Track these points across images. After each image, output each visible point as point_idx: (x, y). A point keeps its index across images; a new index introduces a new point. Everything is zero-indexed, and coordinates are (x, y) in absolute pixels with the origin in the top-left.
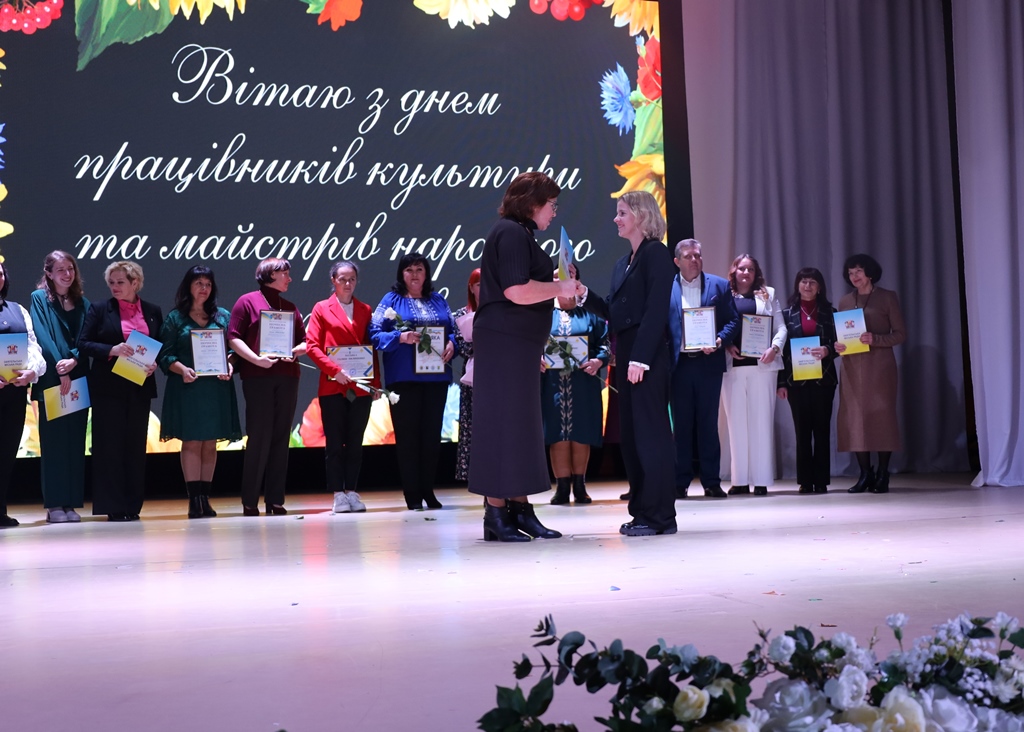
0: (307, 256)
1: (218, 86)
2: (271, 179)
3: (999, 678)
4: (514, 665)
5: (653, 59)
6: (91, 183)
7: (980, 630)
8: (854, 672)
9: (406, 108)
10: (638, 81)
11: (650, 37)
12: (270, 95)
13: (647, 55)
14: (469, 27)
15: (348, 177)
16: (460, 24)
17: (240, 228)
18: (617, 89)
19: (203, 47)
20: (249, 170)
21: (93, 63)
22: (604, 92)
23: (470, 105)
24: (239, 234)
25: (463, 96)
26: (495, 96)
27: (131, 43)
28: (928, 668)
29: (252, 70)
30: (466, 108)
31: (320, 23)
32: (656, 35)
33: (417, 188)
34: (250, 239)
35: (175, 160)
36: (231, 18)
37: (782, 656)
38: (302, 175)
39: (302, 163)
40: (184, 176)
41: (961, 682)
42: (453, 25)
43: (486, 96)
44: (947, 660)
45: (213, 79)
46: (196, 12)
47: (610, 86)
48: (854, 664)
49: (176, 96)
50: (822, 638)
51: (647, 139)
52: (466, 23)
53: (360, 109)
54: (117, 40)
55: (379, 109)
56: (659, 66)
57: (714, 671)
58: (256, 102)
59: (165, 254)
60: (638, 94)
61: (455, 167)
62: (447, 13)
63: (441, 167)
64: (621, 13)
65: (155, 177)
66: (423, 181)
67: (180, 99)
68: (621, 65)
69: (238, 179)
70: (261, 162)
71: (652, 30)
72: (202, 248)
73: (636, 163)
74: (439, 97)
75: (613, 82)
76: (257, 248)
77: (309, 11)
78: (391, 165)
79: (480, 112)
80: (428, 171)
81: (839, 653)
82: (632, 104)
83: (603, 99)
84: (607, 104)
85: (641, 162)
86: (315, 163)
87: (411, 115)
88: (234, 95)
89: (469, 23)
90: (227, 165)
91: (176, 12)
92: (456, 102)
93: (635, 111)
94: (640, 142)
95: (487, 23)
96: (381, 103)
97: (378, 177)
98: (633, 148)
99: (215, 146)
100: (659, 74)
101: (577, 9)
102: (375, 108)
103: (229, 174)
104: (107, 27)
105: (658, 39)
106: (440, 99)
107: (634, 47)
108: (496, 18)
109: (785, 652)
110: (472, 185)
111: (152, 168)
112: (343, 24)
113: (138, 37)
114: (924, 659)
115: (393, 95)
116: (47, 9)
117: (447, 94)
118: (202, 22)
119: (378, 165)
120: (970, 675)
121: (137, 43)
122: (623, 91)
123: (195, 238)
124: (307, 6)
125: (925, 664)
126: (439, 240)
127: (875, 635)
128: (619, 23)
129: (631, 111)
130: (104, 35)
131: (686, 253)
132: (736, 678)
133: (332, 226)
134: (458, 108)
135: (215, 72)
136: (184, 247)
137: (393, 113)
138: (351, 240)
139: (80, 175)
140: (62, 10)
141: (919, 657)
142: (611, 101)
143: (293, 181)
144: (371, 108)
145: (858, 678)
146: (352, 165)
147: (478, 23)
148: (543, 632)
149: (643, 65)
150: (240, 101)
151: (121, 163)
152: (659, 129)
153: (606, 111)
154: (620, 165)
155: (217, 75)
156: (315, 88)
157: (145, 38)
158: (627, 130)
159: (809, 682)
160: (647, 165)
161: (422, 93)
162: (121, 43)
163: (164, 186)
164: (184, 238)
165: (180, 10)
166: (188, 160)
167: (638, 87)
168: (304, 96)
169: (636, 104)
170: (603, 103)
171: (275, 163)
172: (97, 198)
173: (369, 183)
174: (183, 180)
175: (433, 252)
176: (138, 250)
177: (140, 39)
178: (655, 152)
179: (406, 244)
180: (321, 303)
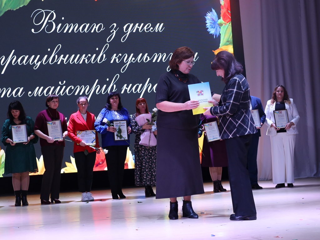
0: (87, 93)
1: (50, 25)
2: (72, 62)
5: (227, 6)
9: (126, 31)
10: (221, 15)
12: (70, 28)
13: (224, 5)
15: (103, 60)
17: (60, 83)
18: (212, 19)
19: (43, 10)
20: (63, 59)
22: (207, 21)
23: (152, 28)
24: (60, 85)
26: (162, 24)
27: (15, 10)
29: (63, 18)
30: (150, 30)
33: (131, 63)
34: (64, 87)
35: (33, 57)
38: (84, 60)
39: (84, 55)
40: (37, 62)
43: (158, 24)
45: (48, 23)
47: (209, 18)
49: (33, 30)
51: (225, 40)
53: (107, 32)
54: (9, 9)
55: (115, 32)
56: (229, 9)
58: (65, 32)
59: (30, 94)
60: (221, 21)
61: (146, 54)
63: (141, 55)
65: (25, 63)
66: (134, 61)
67: (34, 31)
68: (214, 9)
69: (59, 63)
70: (68, 56)
72: (45, 91)
73: (221, 49)
74: (139, 26)
75: (211, 16)
76: (67, 91)
78: (120, 55)
79: (156, 31)
80: (136, 56)
82: (219, 25)
83: (206, 23)
84: (208, 25)
85: (223, 48)
86: (90, 55)
87: (128, 34)
88: (56, 29)
90: (54, 57)
92: (146, 28)
93: (220, 28)
94: (223, 41)
96: (115, 29)
97: (115, 59)
98: (220, 43)
99: (49, 50)
100: (230, 12)
102: (113, 32)
103: (55, 61)
104: (5, 4)
106: (139, 27)
107: (219, 1)
110: (154, 61)
111: (25, 60)
113: (17, 7)
115: (120, 26)
117: (142, 24)
118: (43, 0)
119: (115, 55)
121: (17, 10)
122: (215, 20)
123: (42, 88)
126: (141, 85)
129: (218, 28)
130: (4, 7)
133: (97, 80)
134: (147, 30)
136: (38, 91)
137: (120, 33)
138: (105, 86)
142: (210, 24)
143: (81, 63)
144: (111, 31)
146: (104, 55)
149: (223, 9)
150: (59, 31)
151: (12, 59)
152: (230, 35)
153: (208, 28)
154: (214, 50)
155: (49, 21)
156: (88, 24)
157: (20, 8)
158: (217, 36)
161: (132, 24)
162: (11, 10)
163: (29, 67)
164: (38, 88)
166: (38, 56)
167: (221, 17)
168: (84, 28)
169: (221, 25)
170: (207, 25)
171: (73, 56)
172: (3, 73)
173: (112, 62)
174: (37, 64)
175: (138, 90)
176: (19, 94)
177: (18, 8)
178: (229, 44)
179: (127, 87)
180: (74, 114)
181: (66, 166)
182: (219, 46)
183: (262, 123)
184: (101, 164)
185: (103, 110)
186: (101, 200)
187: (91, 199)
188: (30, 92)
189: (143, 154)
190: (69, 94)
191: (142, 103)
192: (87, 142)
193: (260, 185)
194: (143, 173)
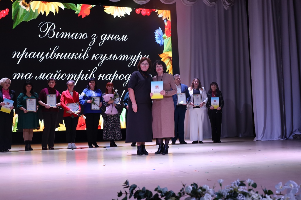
0: (75, 79)
1: (51, 33)
2: (65, 58)
3: (248, 196)
4: (117, 193)
5: (169, 26)
6: (16, 59)
7: (242, 184)
8: (208, 195)
9: (102, 39)
11: (168, 20)
12: (65, 35)
13: (167, 25)
14: (119, 17)
15: (86, 58)
16: (117, 16)
17: (57, 71)
18: (159, 34)
19: (47, 22)
20: (60, 56)
21: (17, 27)
22: (156, 35)
23: (119, 38)
24: (57, 73)
25: (118, 36)
26: (126, 36)
27: (27, 21)
28: (228, 194)
29: (60, 29)
30: (118, 39)
31: (79, 16)
32: (170, 19)
33: (105, 61)
34: (60, 74)
35: (39, 53)
36: (55, 15)
37: (189, 191)
38: (74, 57)
39: (74, 54)
40: (42, 57)
41: (237, 198)
42: (115, 17)
43: (124, 36)
44: (234, 192)
45: (50, 31)
46: (45, 13)
47: (157, 33)
48: (208, 193)
49: (40, 36)
50: (200, 186)
51: (167, 48)
52: (118, 16)
53: (90, 39)
56: (170, 28)
57: (170, 195)
58: (61, 37)
59: (37, 78)
60: (165, 35)
61: (115, 55)
62: (113, 13)
63: (112, 55)
64: (160, 14)
65: (34, 57)
66: (107, 59)
67: (41, 36)
68: (160, 28)
69: (57, 58)
70: (63, 54)
71: (169, 18)
72: (47, 77)
73: (164, 54)
75: (158, 32)
76: (62, 77)
77: (76, 13)
78: (98, 54)
79: (122, 40)
80: (108, 56)
81: (204, 190)
82: (163, 38)
83: (155, 37)
84: (156, 38)
85: (165, 54)
86: (78, 54)
87: (104, 41)
88: (55, 35)
89: (119, 16)
90: (54, 54)
91: (40, 13)
92: (116, 37)
94: (165, 48)
95: (124, 16)
96: (95, 38)
97: (94, 57)
98: (163, 50)
99: (50, 49)
100: (171, 30)
101: (148, 13)
102: (94, 39)
103: (54, 57)
104: (21, 17)
105: (170, 21)
106: (111, 37)
107: (164, 23)
108: (126, 15)
109: (189, 190)
110: (120, 60)
111: (33, 55)
112: (85, 16)
114: (227, 192)
115: (99, 36)
116: (5, 12)
117: (113, 35)
118: (47, 16)
119: (94, 54)
120: (240, 196)
122: (161, 35)
123: (45, 74)
124: (75, 11)
125: (228, 193)
126: (111, 75)
127: (215, 185)
128: (160, 16)
129: (163, 40)
130: (20, 19)
131: (176, 78)
132: (176, 197)
133: (82, 71)
134: (116, 39)
135: (50, 29)
136: (42, 76)
137: (99, 40)
138: (87, 75)
139: (13, 57)
140: (9, 12)
141: (226, 191)
142: (158, 37)
143: (71, 59)
144: (92, 39)
145: (209, 197)
146: (87, 54)
147: (122, 16)
148: (126, 184)
150: (57, 37)
151: (25, 54)
152: (170, 45)
153: (156, 40)
154: (160, 54)
155: (51, 30)
156: (77, 33)
158: (162, 45)
159: (196, 198)
160: (167, 55)
161: (107, 35)
162: (25, 21)
163: (36, 60)
164: (42, 74)
165: (41, 12)
166: (43, 53)
167: (165, 33)
168: (74, 36)
169: (164, 38)
171: (67, 54)
172: (18, 63)
173: (92, 59)
174: (42, 58)
175: (109, 78)
176: (29, 77)
177: (30, 20)
178: (169, 51)
179: (102, 76)
180: (64, 92)
181: (60, 126)
182: (163, 52)
183: (187, 102)
184: (82, 126)
185: (85, 90)
186: (82, 148)
187: (75, 147)
188: (36, 77)
189: (110, 119)
190: (63, 79)
191: (111, 86)
192: (73, 110)
193: (186, 141)
194: (110, 131)
